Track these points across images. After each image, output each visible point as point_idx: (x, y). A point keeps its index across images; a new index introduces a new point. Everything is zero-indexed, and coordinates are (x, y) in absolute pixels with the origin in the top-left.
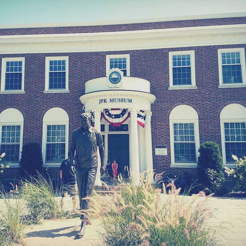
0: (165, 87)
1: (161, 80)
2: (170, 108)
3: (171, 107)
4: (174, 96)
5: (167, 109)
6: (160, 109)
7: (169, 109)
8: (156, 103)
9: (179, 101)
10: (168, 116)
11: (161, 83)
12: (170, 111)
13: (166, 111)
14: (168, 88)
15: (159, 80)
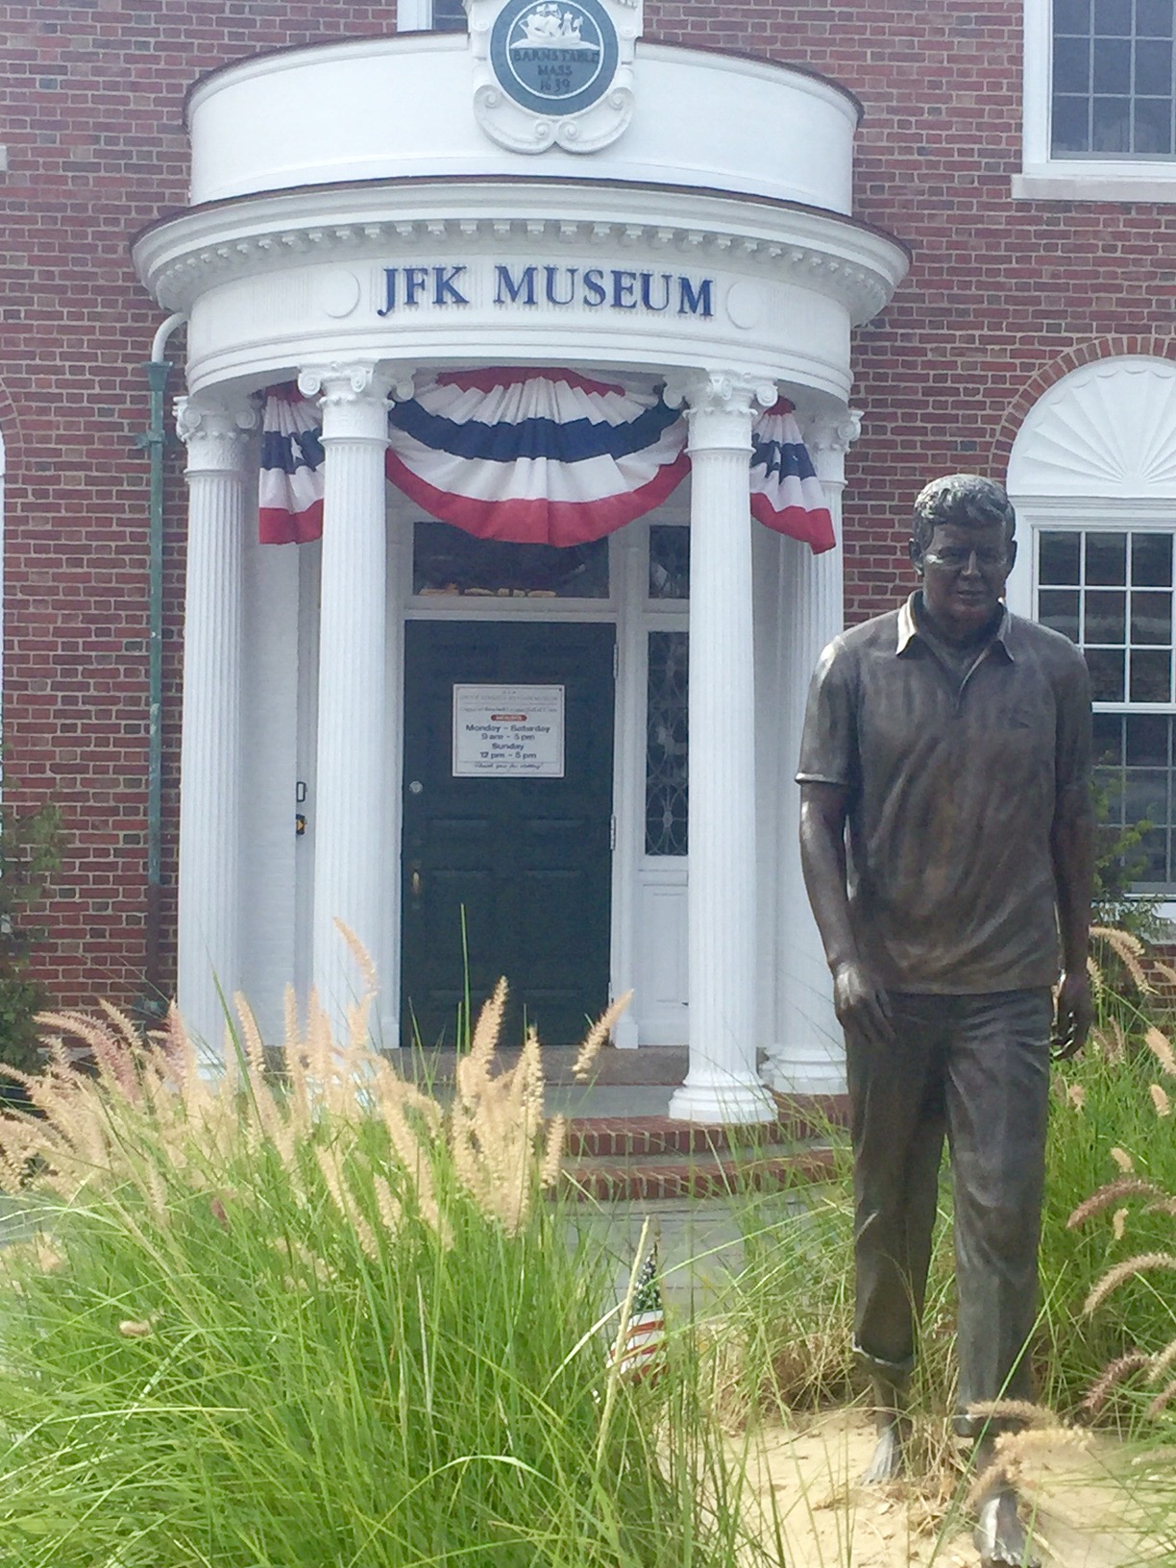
0: (976, 166)
1: (948, 99)
2: (1023, 380)
3: (1030, 367)
4: (1059, 261)
5: (988, 393)
6: (927, 392)
9: (1107, 320)
10: (996, 458)
11: (948, 126)
12: (1017, 406)
13: (981, 405)
14: (1007, 181)
15: (928, 98)
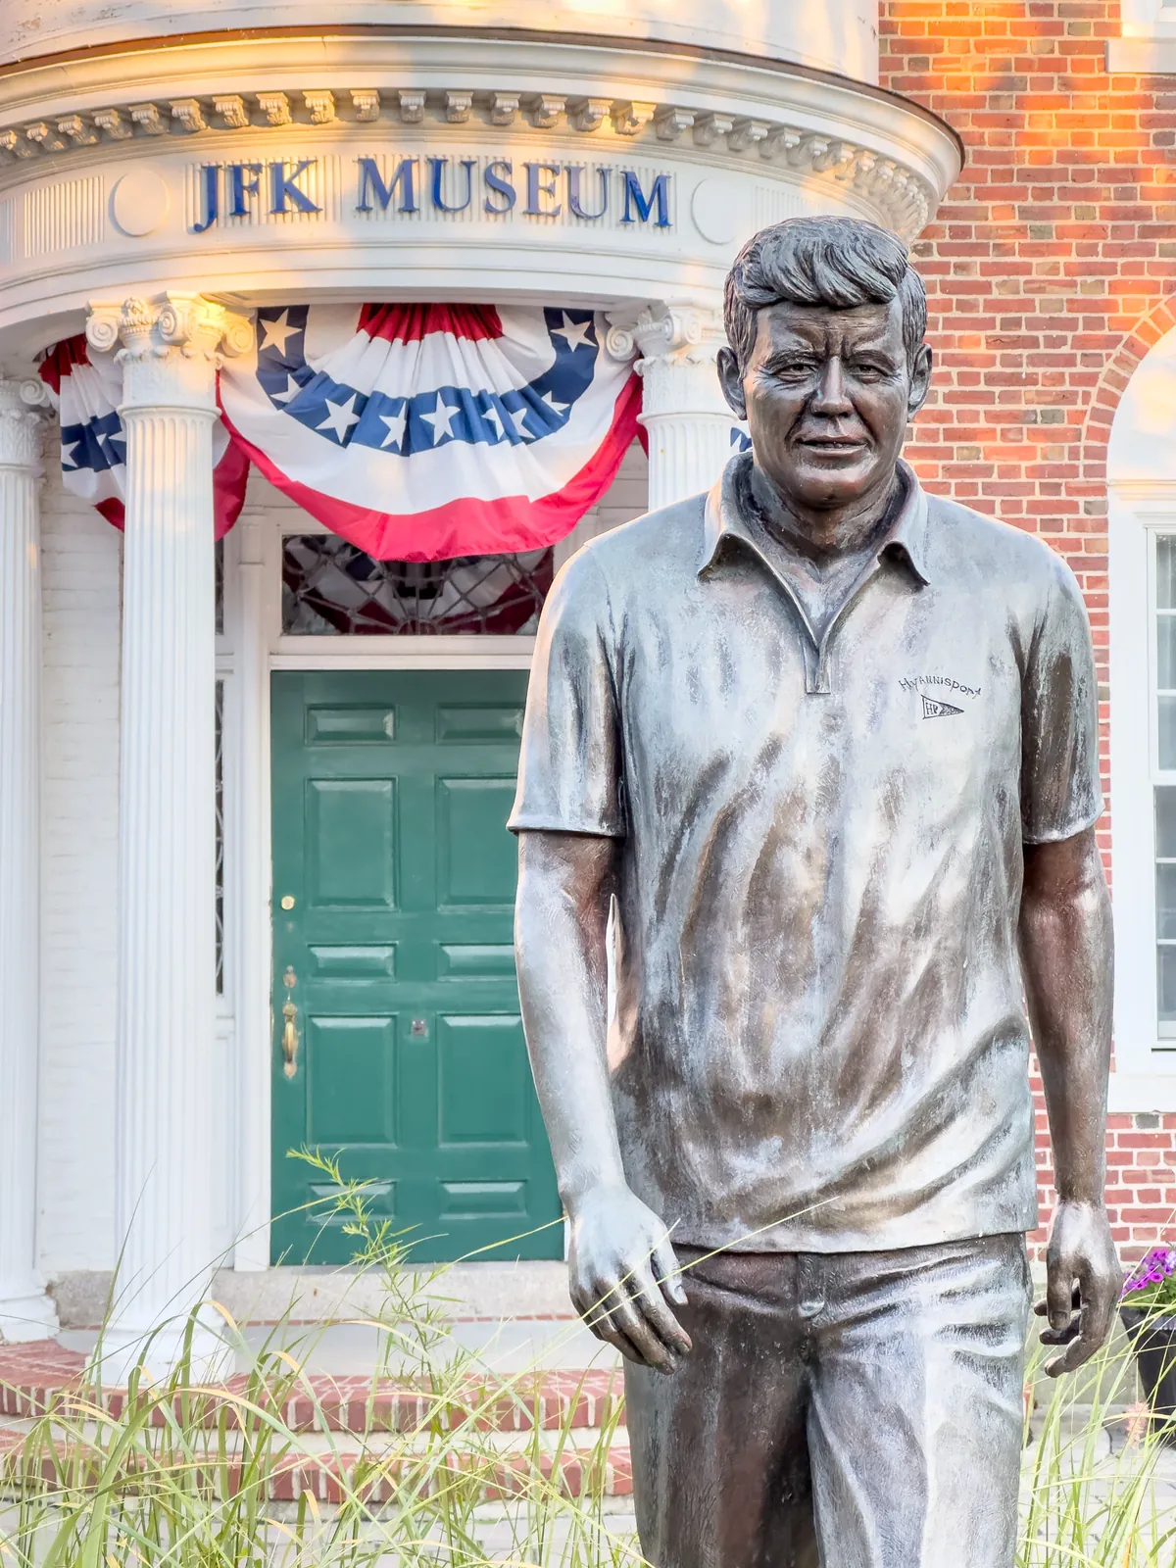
0: (1057, 28)
2: (1127, 324)
3: (1137, 305)
5: (1079, 342)
6: (993, 343)
7: (1113, 342)
8: (944, 250)
10: (1093, 433)
13: (1070, 361)
